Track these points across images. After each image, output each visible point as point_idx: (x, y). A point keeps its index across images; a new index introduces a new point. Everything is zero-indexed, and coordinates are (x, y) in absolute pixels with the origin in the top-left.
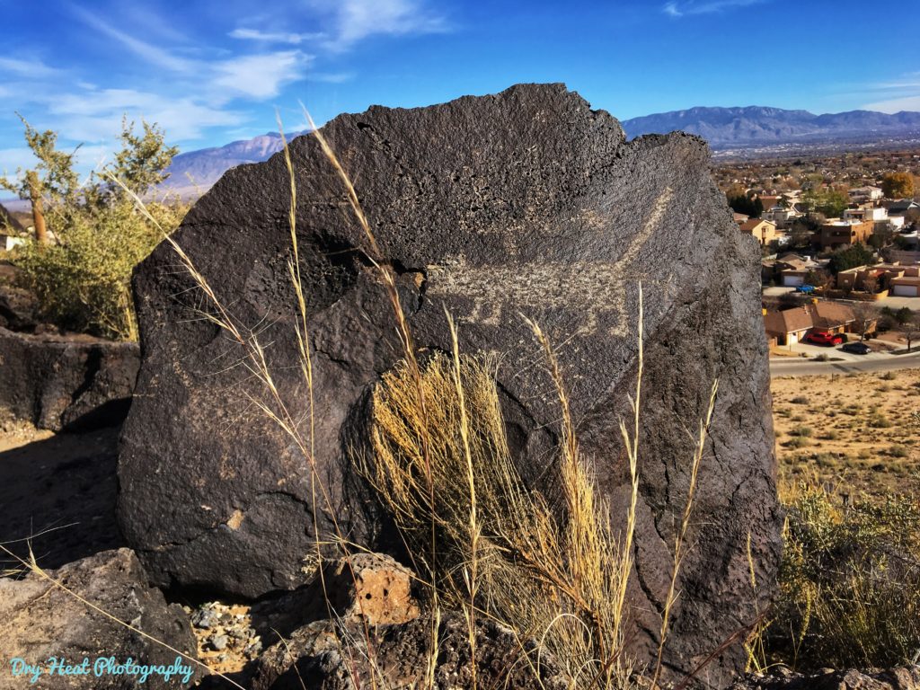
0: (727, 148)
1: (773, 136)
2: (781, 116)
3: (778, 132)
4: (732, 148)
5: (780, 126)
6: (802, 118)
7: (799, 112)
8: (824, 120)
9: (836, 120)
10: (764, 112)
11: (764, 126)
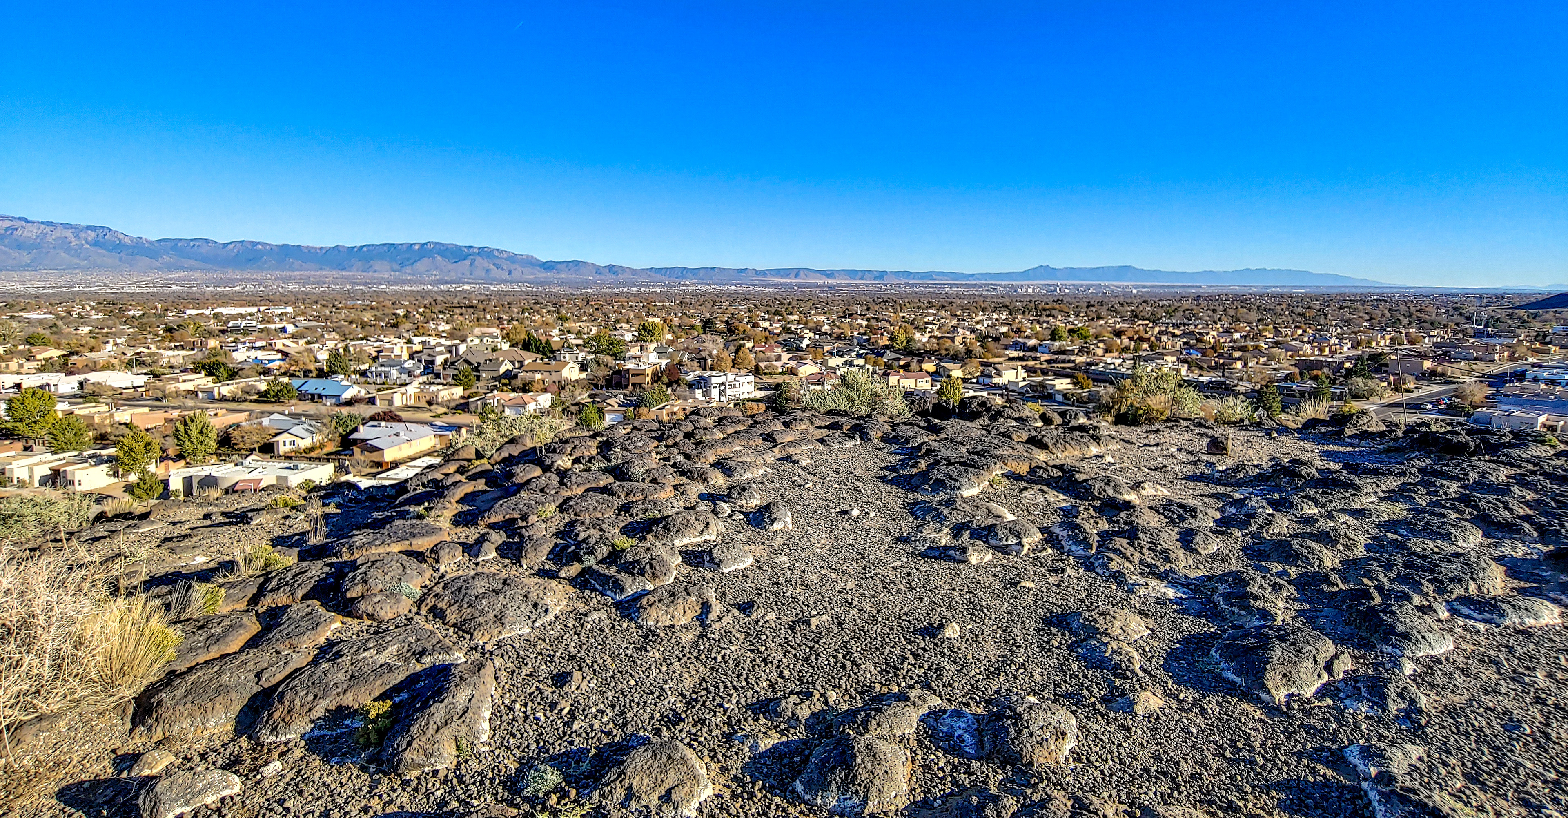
0: (464, 283)
1: (505, 276)
2: (513, 258)
3: (510, 273)
4: (469, 283)
5: (512, 267)
6: (530, 262)
7: (528, 256)
8: (548, 266)
9: (559, 266)
10: (496, 253)
11: (498, 267)
